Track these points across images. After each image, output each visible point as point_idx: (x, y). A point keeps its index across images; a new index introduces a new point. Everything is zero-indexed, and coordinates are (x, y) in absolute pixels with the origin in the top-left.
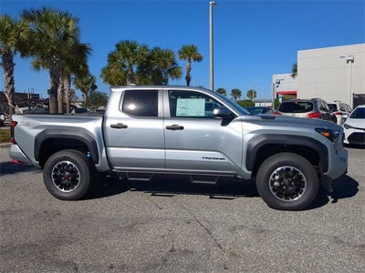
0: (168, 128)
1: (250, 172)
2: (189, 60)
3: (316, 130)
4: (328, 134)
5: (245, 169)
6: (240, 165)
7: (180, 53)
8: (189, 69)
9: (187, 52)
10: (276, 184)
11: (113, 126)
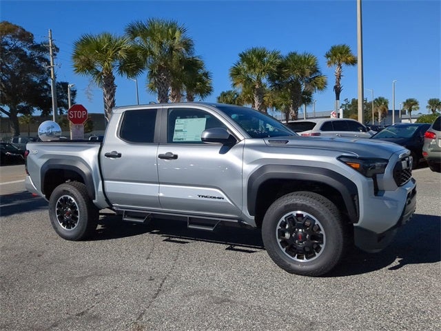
0: (161, 157)
1: (253, 218)
2: (340, 65)
3: (339, 158)
4: (357, 166)
5: (246, 213)
6: (240, 207)
7: (328, 56)
8: (339, 77)
9: (335, 55)
10: (287, 235)
11: (108, 155)
